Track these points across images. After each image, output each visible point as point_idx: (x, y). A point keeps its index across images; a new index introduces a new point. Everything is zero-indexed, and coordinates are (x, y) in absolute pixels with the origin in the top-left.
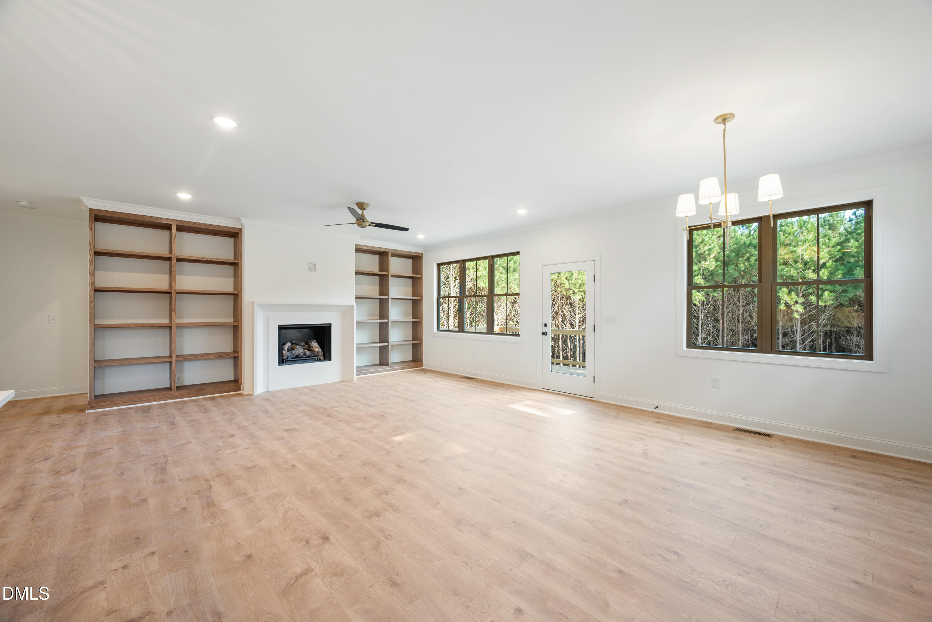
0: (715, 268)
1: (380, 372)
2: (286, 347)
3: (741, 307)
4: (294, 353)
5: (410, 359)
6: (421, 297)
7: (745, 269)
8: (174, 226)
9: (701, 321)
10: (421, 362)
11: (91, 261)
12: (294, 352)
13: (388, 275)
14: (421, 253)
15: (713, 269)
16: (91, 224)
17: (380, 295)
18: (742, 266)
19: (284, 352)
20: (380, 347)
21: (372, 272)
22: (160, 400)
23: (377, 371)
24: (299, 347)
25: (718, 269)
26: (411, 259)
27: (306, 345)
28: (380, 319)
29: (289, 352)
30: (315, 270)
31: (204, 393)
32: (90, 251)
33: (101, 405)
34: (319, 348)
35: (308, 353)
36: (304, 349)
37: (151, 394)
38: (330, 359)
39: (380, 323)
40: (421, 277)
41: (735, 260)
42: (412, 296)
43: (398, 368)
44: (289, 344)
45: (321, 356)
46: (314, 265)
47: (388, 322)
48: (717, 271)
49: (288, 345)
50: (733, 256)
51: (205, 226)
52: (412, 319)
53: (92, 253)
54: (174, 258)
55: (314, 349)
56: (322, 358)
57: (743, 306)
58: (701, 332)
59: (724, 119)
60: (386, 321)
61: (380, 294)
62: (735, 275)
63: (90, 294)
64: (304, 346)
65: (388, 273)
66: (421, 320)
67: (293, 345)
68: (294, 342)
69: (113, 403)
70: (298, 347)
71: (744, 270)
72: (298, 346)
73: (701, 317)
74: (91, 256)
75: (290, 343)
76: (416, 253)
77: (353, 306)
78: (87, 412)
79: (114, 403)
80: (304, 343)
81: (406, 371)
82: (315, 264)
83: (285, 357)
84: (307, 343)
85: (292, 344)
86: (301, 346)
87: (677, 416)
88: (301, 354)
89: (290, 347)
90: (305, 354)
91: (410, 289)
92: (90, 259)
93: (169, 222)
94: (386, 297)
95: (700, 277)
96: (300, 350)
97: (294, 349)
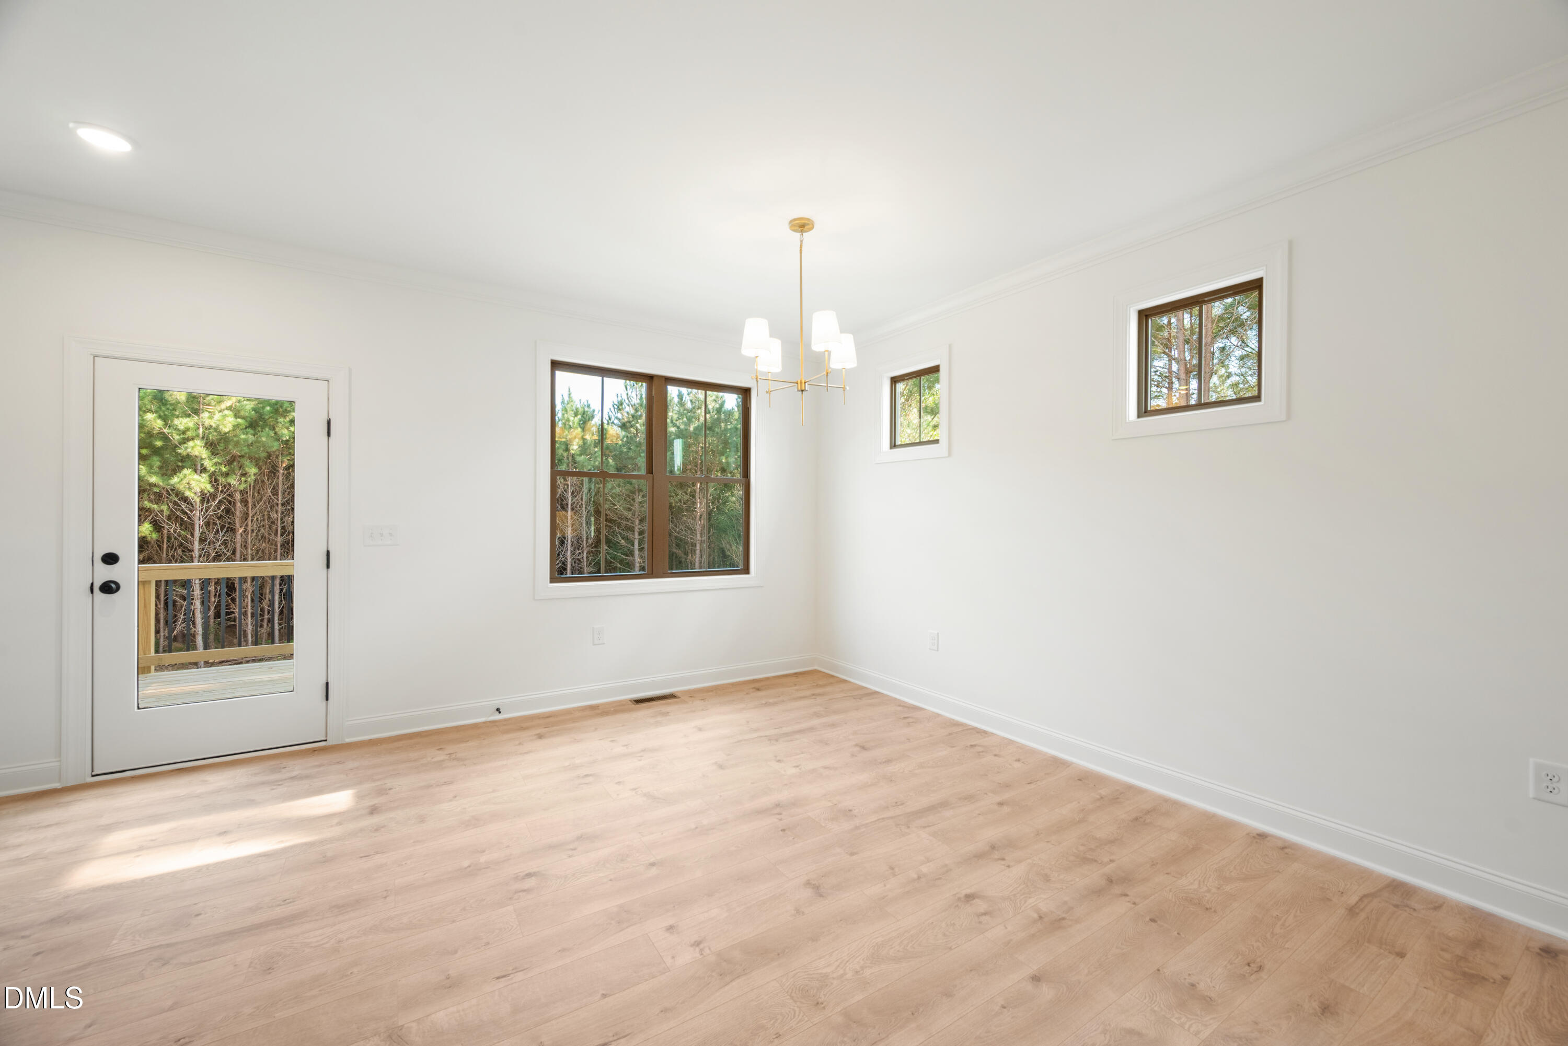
0: (233, 430)
3: (280, 505)
7: (290, 438)
9: (198, 532)
15: (230, 431)
18: (284, 432)
25: (238, 431)
41: (271, 419)
48: (236, 436)
50: (268, 412)
57: (282, 505)
58: (197, 556)
59: (802, 226)
62: (273, 447)
71: (287, 441)
73: (199, 523)
87: (544, 713)
95: (199, 442)
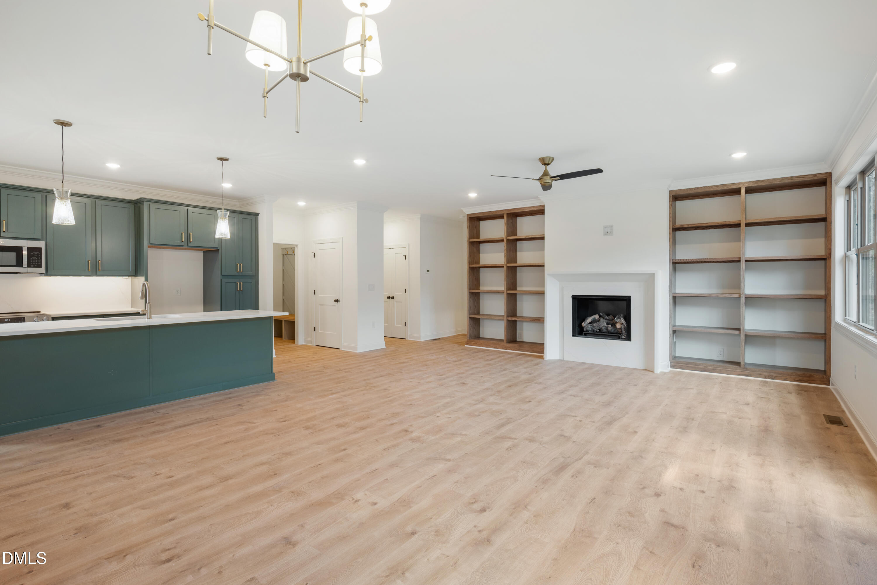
1: (720, 372)
2: (589, 320)
10: (828, 375)
12: (596, 325)
16: (467, 225)
19: (583, 324)
21: (707, 223)
23: (714, 370)
24: (605, 320)
29: (591, 325)
30: (613, 234)
31: (522, 350)
32: (467, 242)
33: (471, 344)
34: (625, 324)
35: (610, 328)
36: (607, 324)
37: (494, 342)
38: (630, 339)
40: (829, 218)
43: (760, 374)
45: (624, 334)
46: (610, 228)
53: (468, 244)
54: (505, 239)
55: (617, 325)
56: (625, 337)
64: (609, 320)
65: (740, 221)
66: (826, 296)
67: (599, 318)
68: (601, 314)
70: (602, 320)
74: (467, 246)
75: (597, 315)
78: (465, 346)
79: (477, 344)
80: (610, 317)
82: (612, 227)
83: (584, 329)
84: (615, 318)
85: (599, 316)
88: (603, 328)
89: (596, 320)
90: (607, 329)
93: (503, 213)
94: (736, 259)
96: (603, 324)
97: (597, 322)
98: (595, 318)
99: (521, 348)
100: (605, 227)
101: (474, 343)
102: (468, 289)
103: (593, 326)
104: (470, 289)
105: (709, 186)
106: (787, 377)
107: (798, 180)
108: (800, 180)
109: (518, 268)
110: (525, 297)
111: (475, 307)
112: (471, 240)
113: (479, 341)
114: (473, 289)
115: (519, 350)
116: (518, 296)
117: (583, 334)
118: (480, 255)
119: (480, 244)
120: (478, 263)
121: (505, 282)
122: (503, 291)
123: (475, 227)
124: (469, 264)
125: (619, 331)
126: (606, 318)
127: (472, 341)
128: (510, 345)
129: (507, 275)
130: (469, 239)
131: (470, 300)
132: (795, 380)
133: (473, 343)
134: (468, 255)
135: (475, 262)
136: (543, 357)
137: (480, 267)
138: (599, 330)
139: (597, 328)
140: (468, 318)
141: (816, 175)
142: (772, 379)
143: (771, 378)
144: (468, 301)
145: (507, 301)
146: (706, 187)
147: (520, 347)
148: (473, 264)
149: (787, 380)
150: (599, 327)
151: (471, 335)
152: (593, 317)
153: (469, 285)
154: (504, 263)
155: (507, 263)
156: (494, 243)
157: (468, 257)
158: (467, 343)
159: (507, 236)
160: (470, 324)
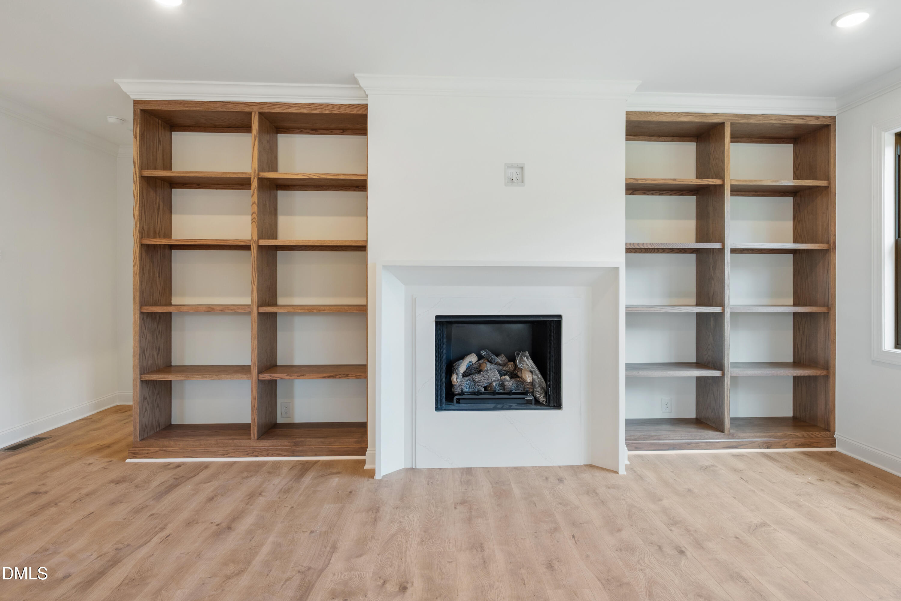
1: (697, 447)
2: (463, 367)
4: (477, 380)
5: (788, 412)
6: (828, 242)
8: (254, 117)
10: (828, 430)
11: (135, 193)
12: (478, 377)
13: (722, 187)
14: (830, 117)
16: (135, 127)
17: (698, 241)
19: (454, 378)
20: (698, 379)
21: (675, 180)
22: (230, 455)
23: (689, 444)
24: (493, 366)
26: (792, 145)
27: (510, 361)
28: (698, 304)
29: (466, 378)
30: (522, 182)
32: (134, 175)
33: (147, 452)
34: (537, 372)
35: (509, 383)
36: (501, 374)
37: (221, 440)
38: (558, 406)
39: (698, 315)
40: (827, 188)
42: (795, 241)
43: (753, 442)
44: (472, 358)
45: (541, 394)
46: (519, 170)
47: (721, 315)
49: (470, 360)
51: (306, 108)
52: (795, 305)
53: (137, 179)
54: (254, 178)
55: (523, 376)
56: (541, 398)
60: (717, 310)
61: (701, 237)
63: (135, 254)
64: (504, 365)
65: (724, 181)
66: (829, 309)
67: (480, 362)
68: (483, 353)
69: (162, 450)
70: (489, 366)
72: (488, 363)
74: (136, 185)
75: (475, 355)
76: (812, 119)
77: (617, 269)
78: (128, 461)
79: (164, 450)
80: (505, 358)
81: (778, 453)
82: (522, 168)
83: (457, 390)
84: (512, 359)
85: (480, 357)
86: (497, 364)
88: (494, 383)
89: (475, 366)
90: (503, 385)
91: (789, 225)
92: (135, 191)
93: (247, 109)
94: (717, 246)
97: (479, 372)
98: (471, 362)
99: (299, 448)
100: (509, 166)
101: (157, 449)
102: (138, 305)
103: (474, 381)
104: (142, 304)
105: (679, 113)
106: (787, 442)
107: (798, 123)
108: (801, 123)
109: (280, 253)
110: (298, 321)
111: (159, 350)
112: (147, 173)
113: (172, 443)
114: (152, 305)
115: (293, 454)
116: (279, 319)
117: (455, 401)
118: (173, 216)
119: (173, 190)
120: (168, 235)
121: (253, 284)
122: (249, 306)
123: (159, 141)
124: (141, 238)
125: (528, 388)
126: (496, 361)
127: (151, 446)
128: (267, 443)
129: (258, 268)
130: (142, 168)
131: (142, 334)
132: (796, 445)
133: (152, 449)
134: (137, 214)
135: (159, 233)
136: (367, 467)
137: (172, 247)
138: (486, 388)
139: (482, 384)
140: (138, 383)
141: (819, 118)
142: (768, 448)
143: (766, 447)
144: (137, 338)
145: (258, 332)
146: (675, 113)
147: (296, 444)
148: (154, 237)
149: (787, 446)
150: (486, 382)
151: (146, 426)
152: (469, 361)
153: (142, 292)
154: (250, 238)
155: (260, 237)
156: (215, 190)
157: (138, 218)
158: (134, 453)
159: (259, 171)
160: (145, 398)
